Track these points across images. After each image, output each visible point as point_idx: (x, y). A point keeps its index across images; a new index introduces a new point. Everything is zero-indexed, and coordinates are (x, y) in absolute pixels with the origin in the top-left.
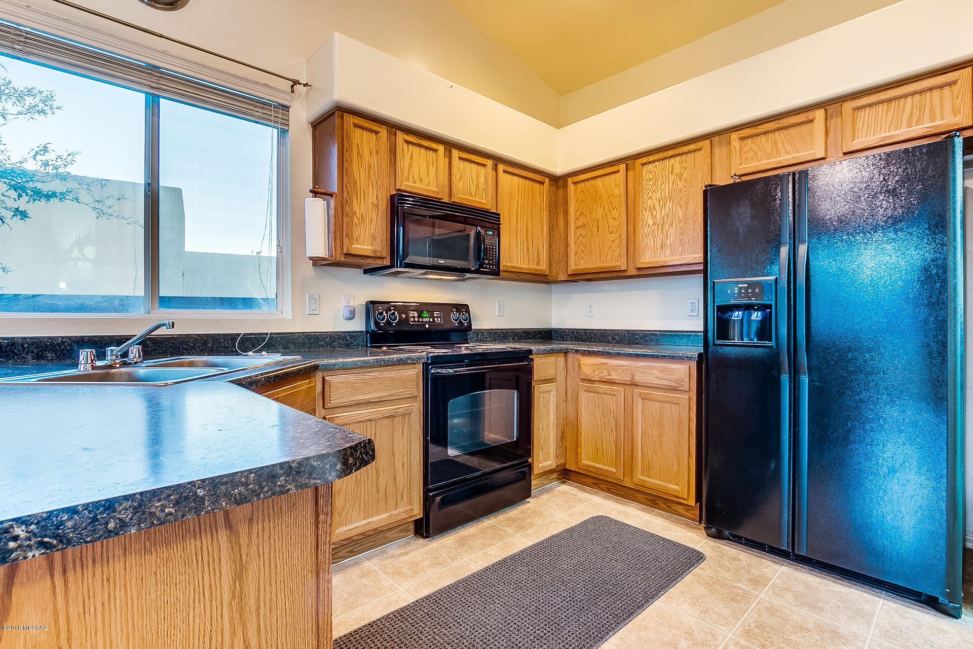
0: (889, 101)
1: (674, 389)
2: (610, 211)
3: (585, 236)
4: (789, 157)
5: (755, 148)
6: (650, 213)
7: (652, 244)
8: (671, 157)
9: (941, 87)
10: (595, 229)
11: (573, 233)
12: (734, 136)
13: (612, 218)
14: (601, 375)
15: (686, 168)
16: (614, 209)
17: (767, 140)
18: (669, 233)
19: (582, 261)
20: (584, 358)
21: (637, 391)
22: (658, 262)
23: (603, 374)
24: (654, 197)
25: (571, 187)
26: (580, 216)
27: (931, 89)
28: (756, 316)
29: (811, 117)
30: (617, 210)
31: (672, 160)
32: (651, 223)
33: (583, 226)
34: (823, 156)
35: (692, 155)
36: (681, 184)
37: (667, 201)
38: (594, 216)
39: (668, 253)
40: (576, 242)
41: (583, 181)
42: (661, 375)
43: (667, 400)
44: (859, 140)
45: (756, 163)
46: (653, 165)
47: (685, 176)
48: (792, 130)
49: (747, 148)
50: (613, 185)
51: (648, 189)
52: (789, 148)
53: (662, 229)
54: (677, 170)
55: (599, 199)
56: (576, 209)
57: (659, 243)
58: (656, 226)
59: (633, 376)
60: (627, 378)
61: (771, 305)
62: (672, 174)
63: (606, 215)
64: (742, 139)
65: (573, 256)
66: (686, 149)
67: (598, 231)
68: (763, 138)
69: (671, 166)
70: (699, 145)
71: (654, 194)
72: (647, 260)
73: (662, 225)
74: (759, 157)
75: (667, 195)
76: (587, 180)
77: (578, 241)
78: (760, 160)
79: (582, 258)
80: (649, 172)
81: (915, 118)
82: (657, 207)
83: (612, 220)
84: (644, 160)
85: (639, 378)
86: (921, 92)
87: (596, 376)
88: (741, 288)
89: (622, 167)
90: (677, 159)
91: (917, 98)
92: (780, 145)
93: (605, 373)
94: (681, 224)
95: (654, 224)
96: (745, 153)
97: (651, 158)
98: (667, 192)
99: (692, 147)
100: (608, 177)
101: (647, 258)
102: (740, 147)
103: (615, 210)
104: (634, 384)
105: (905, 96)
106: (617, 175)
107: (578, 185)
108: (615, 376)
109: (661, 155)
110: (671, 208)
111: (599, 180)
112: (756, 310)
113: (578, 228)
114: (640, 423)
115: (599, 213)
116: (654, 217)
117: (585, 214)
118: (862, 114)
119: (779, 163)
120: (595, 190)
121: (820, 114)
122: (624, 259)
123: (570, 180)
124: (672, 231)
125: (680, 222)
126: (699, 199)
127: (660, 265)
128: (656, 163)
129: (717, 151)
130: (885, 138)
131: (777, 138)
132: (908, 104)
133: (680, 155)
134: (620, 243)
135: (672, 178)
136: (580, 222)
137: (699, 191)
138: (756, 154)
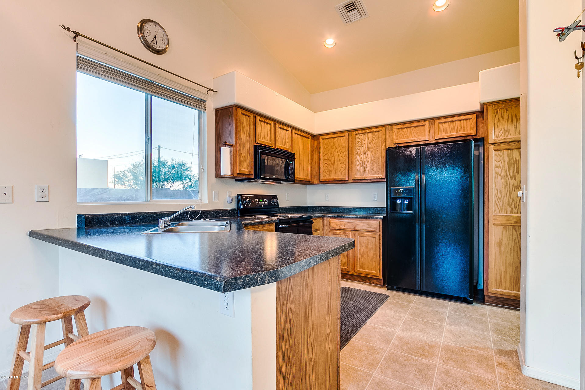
0: (451, 122)
1: (373, 231)
2: (340, 154)
3: (328, 164)
4: (415, 138)
5: (403, 133)
6: (359, 156)
7: (360, 170)
8: (368, 132)
9: (467, 119)
10: (333, 162)
11: (322, 162)
12: (395, 127)
13: (342, 157)
14: (340, 227)
15: (375, 138)
16: (342, 152)
17: (408, 130)
18: (367, 165)
19: (327, 176)
20: (332, 220)
21: (357, 233)
22: (363, 178)
23: (341, 227)
24: (361, 149)
25: (321, 141)
26: (326, 154)
27: (464, 120)
28: (406, 201)
29: (424, 124)
30: (344, 153)
31: (369, 134)
32: (359, 160)
33: (327, 159)
34: (428, 140)
35: (377, 133)
36: (373, 145)
37: (366, 151)
38: (332, 155)
39: (367, 173)
40: (323, 167)
41: (327, 138)
42: (368, 226)
43: (370, 236)
44: (441, 135)
45: (403, 140)
46: (360, 135)
47: (374, 141)
48: (417, 128)
49: (400, 133)
50: (342, 142)
51: (358, 145)
52: (416, 135)
54: (371, 138)
55: (335, 147)
56: (324, 151)
57: (363, 169)
58: (362, 162)
59: (355, 227)
60: (353, 228)
61: (412, 197)
62: (369, 140)
63: (339, 155)
64: (398, 129)
65: (322, 173)
66: (375, 130)
67: (335, 162)
68: (406, 129)
69: (368, 136)
70: (381, 129)
71: (361, 148)
72: (358, 176)
73: (364, 162)
74: (404, 137)
75: (366, 149)
76: (330, 138)
77: (325, 166)
78: (405, 138)
79: (327, 174)
80: (358, 138)
81: (459, 130)
82: (362, 153)
83: (342, 158)
84: (356, 132)
85: (358, 227)
86: (461, 120)
87: (338, 227)
88: (400, 191)
89: (346, 134)
90: (371, 133)
91: (459, 122)
92: (412, 133)
93: (342, 226)
95: (361, 161)
96: (399, 134)
97: (360, 132)
98: (367, 147)
99: (377, 129)
100: (339, 138)
101: (358, 175)
102: (397, 132)
103: (343, 153)
104: (355, 230)
105: (456, 121)
106: (344, 137)
107: (325, 140)
108: (347, 227)
109: (364, 131)
110: (368, 155)
111: (335, 139)
112: (406, 199)
113: (324, 160)
114: (358, 246)
115: (335, 154)
116: (361, 158)
117: (328, 154)
118: (442, 126)
119: (412, 140)
120: (333, 143)
121: (427, 123)
122: (347, 175)
123: (321, 137)
124: (369, 164)
125: (372, 161)
126: (381, 151)
127: (364, 179)
128: (362, 134)
129: (388, 132)
130: (449, 135)
131: (411, 130)
132: (457, 125)
133: (372, 132)
134: (345, 168)
135: (369, 142)
136: (326, 157)
137: (380, 149)
138: (403, 136)
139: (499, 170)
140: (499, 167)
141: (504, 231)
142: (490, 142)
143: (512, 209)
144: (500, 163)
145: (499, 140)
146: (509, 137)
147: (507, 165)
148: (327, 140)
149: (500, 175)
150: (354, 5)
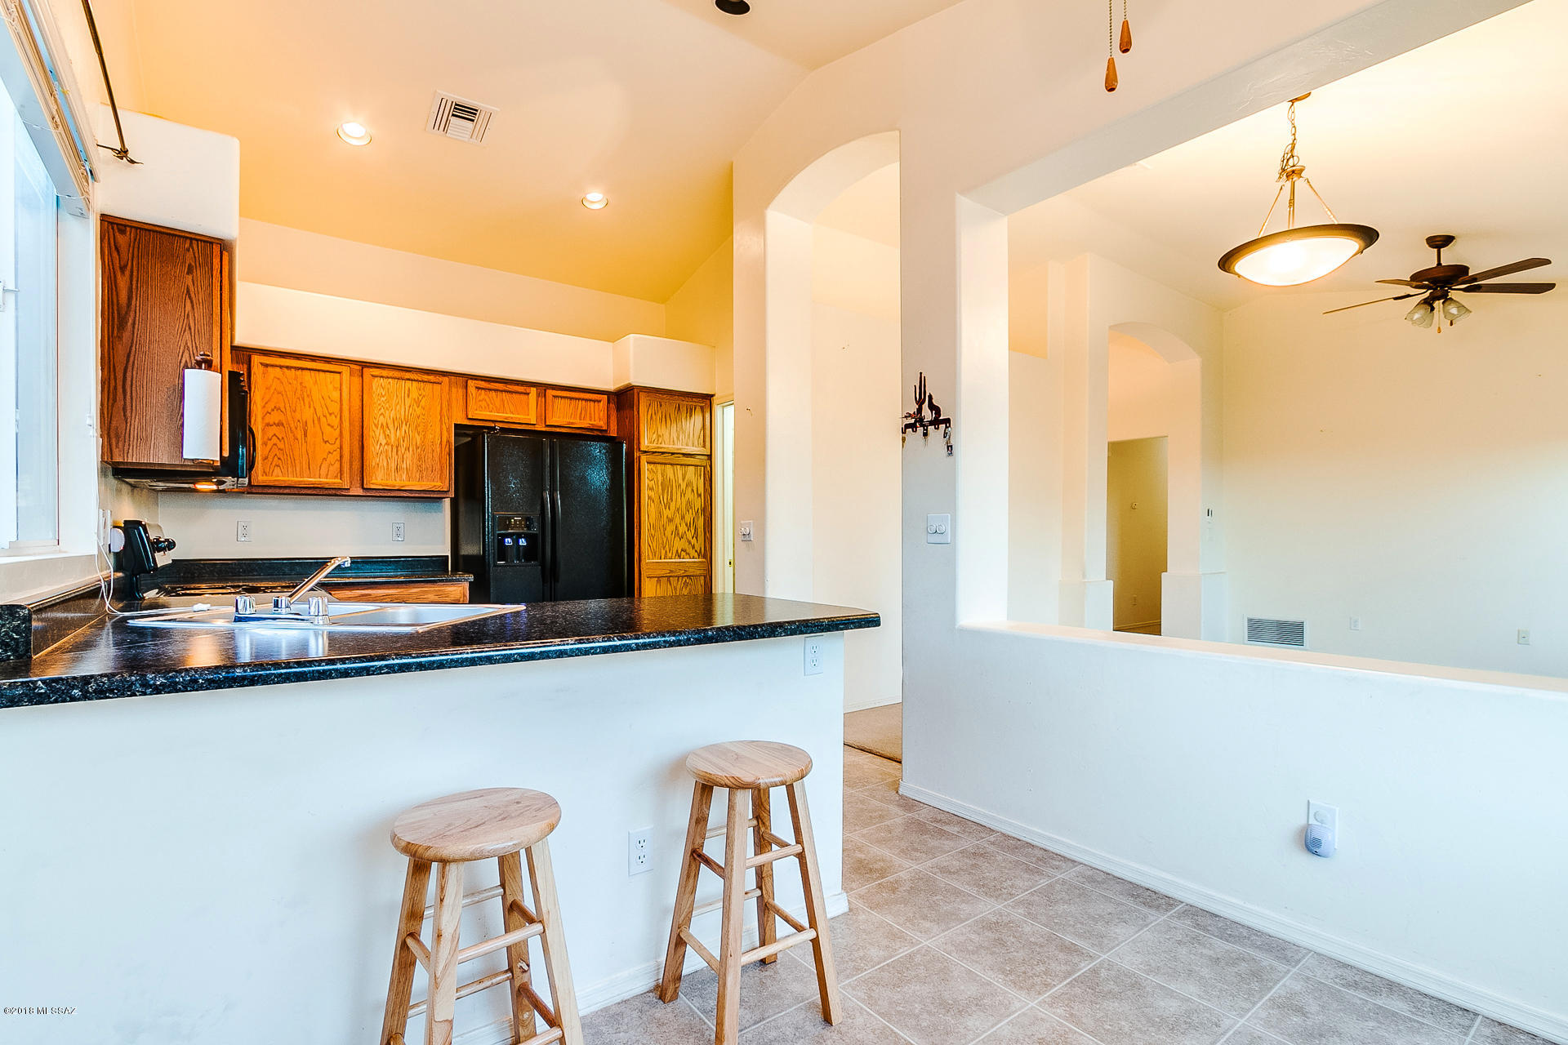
0: (571, 398)
2: (325, 416)
3: (283, 438)
4: (512, 415)
5: (488, 400)
6: (382, 431)
7: (385, 464)
8: (409, 379)
9: (594, 401)
10: (300, 434)
11: (260, 429)
12: (471, 383)
13: (329, 425)
15: (424, 396)
16: (330, 414)
17: (497, 396)
18: (405, 456)
19: (277, 470)
22: (394, 485)
24: (387, 415)
25: (257, 369)
26: (273, 410)
27: (590, 401)
29: (527, 391)
30: (336, 417)
31: (409, 383)
32: (384, 442)
33: (280, 424)
34: (534, 423)
35: (430, 386)
36: (419, 411)
37: (402, 423)
38: (298, 416)
39: (404, 477)
40: (265, 444)
41: (281, 367)
42: (436, 599)
44: (556, 419)
45: (488, 413)
46: (386, 380)
47: (423, 403)
48: (514, 395)
49: (481, 398)
50: (331, 387)
51: (379, 405)
52: (513, 409)
53: (397, 451)
54: (414, 394)
55: (308, 396)
56: (266, 400)
57: (393, 466)
58: (390, 446)
62: (408, 396)
63: (319, 419)
64: (478, 388)
65: (260, 462)
66: (425, 378)
67: (305, 435)
68: (494, 393)
69: (407, 388)
70: (441, 379)
71: (387, 412)
72: (379, 481)
73: (397, 447)
74: (491, 409)
75: (403, 418)
76: (289, 368)
77: (270, 444)
78: (491, 412)
79: (278, 466)
80: (379, 386)
81: (583, 416)
82: (391, 426)
83: (329, 427)
84: (376, 372)
86: (586, 400)
88: (515, 521)
89: (345, 369)
90: (414, 383)
91: (584, 402)
92: (506, 402)
94: (419, 450)
95: (387, 444)
96: (480, 401)
97: (385, 373)
98: (403, 413)
99: (431, 378)
100: (322, 374)
101: (377, 480)
102: (475, 394)
103: (333, 416)
105: (579, 399)
106: (337, 376)
107: (270, 369)
109: (396, 374)
110: (407, 431)
111: (307, 373)
112: (522, 537)
113: (268, 425)
115: (307, 414)
116: (387, 436)
117: (283, 410)
118: (559, 402)
119: (506, 418)
120: (301, 383)
121: (533, 391)
122: (346, 475)
123: (256, 359)
124: (408, 455)
125: (417, 448)
126: (438, 430)
127: (397, 488)
128: (390, 380)
129: (454, 390)
130: (569, 423)
131: (504, 397)
132: (580, 405)
133: (417, 381)
134: (341, 457)
135: (408, 402)
136: (275, 417)
137: (438, 423)
138: (488, 405)
139: (652, 494)
140: (651, 489)
141: (658, 587)
142: (642, 449)
143: (666, 552)
144: (653, 482)
145: (652, 447)
146: (663, 445)
147: (660, 487)
148: (278, 369)
149: (653, 502)
150: (475, 114)
